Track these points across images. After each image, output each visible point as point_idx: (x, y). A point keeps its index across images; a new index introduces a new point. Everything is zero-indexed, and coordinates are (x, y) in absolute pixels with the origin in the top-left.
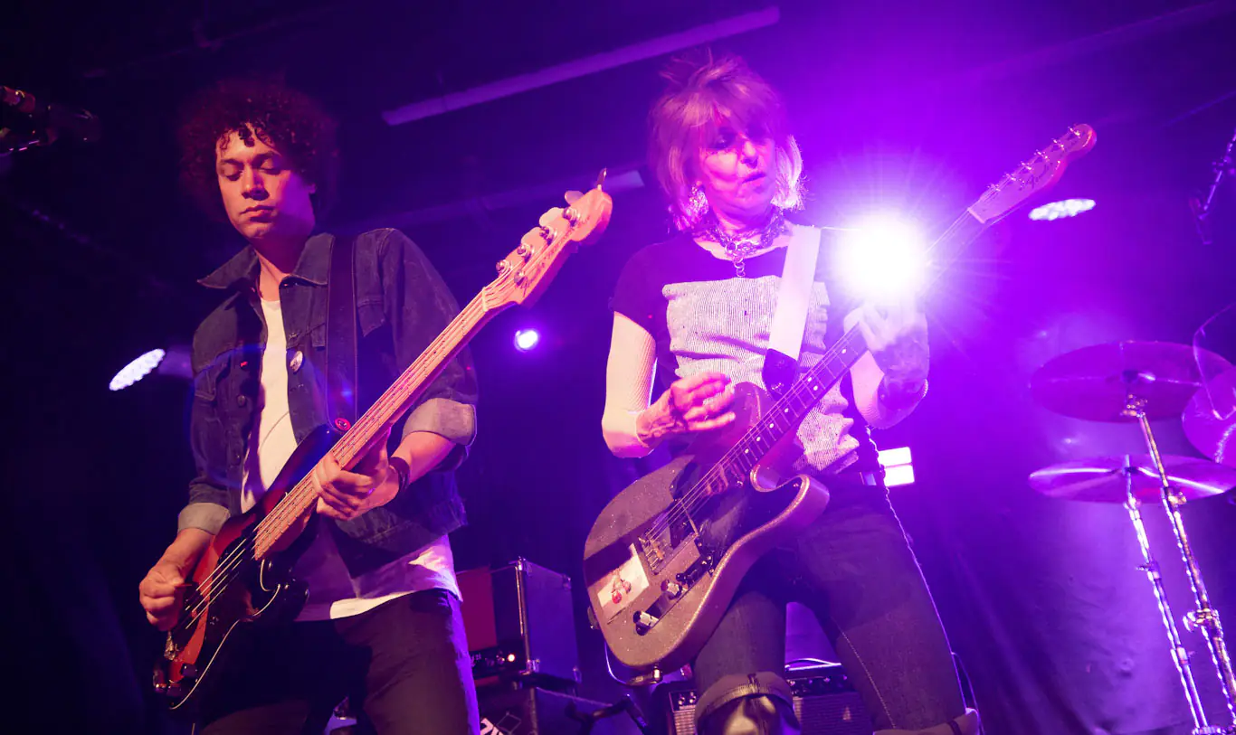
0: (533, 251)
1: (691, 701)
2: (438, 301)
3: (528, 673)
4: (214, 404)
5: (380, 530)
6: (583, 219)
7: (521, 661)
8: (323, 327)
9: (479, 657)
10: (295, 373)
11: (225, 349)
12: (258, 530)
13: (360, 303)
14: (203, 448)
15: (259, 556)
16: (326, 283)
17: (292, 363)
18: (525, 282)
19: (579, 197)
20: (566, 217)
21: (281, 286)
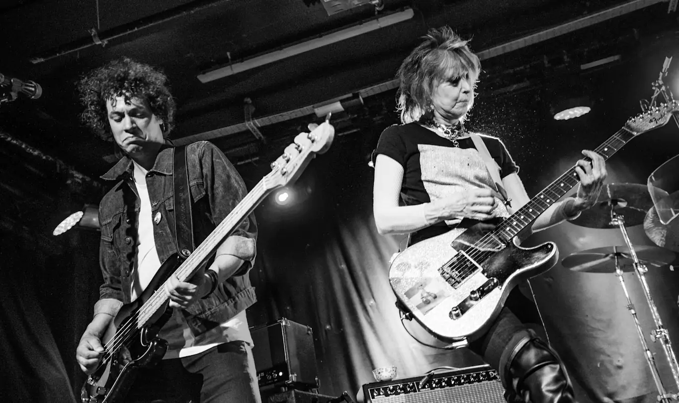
0: (291, 157)
1: (381, 393)
2: (233, 181)
3: (290, 382)
4: (112, 243)
5: (209, 309)
6: (319, 139)
7: (286, 376)
8: (172, 199)
9: (263, 374)
10: (157, 225)
11: (118, 212)
12: (139, 312)
13: (191, 184)
14: (107, 267)
15: (141, 327)
16: (171, 174)
17: (155, 219)
18: (286, 174)
19: (316, 127)
20: (309, 138)
21: (147, 176)
